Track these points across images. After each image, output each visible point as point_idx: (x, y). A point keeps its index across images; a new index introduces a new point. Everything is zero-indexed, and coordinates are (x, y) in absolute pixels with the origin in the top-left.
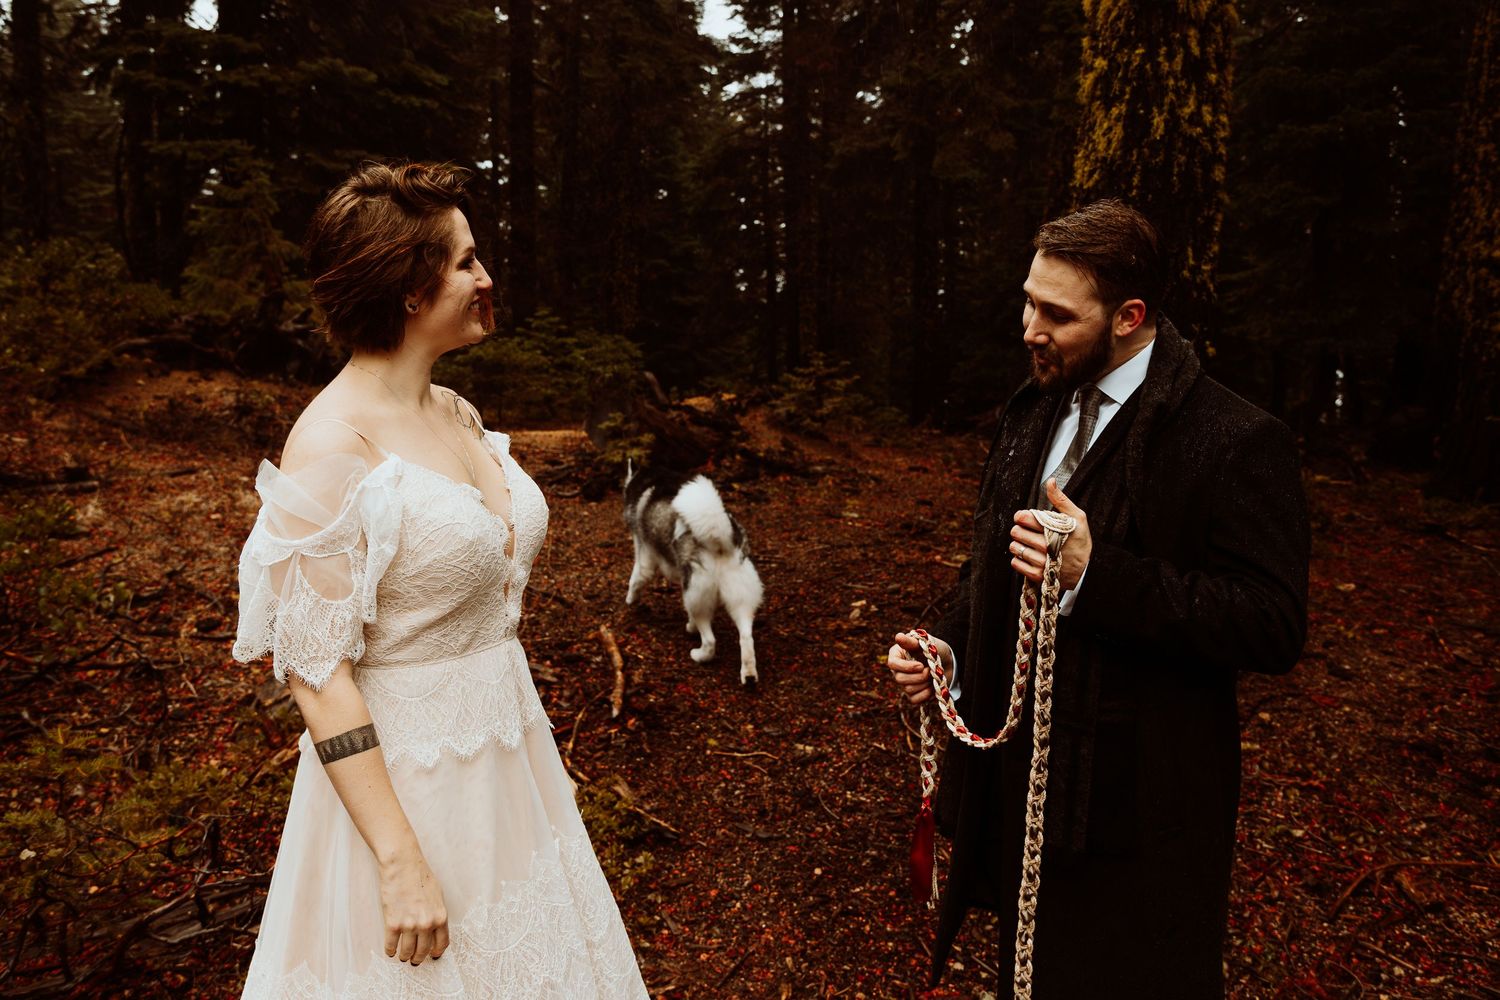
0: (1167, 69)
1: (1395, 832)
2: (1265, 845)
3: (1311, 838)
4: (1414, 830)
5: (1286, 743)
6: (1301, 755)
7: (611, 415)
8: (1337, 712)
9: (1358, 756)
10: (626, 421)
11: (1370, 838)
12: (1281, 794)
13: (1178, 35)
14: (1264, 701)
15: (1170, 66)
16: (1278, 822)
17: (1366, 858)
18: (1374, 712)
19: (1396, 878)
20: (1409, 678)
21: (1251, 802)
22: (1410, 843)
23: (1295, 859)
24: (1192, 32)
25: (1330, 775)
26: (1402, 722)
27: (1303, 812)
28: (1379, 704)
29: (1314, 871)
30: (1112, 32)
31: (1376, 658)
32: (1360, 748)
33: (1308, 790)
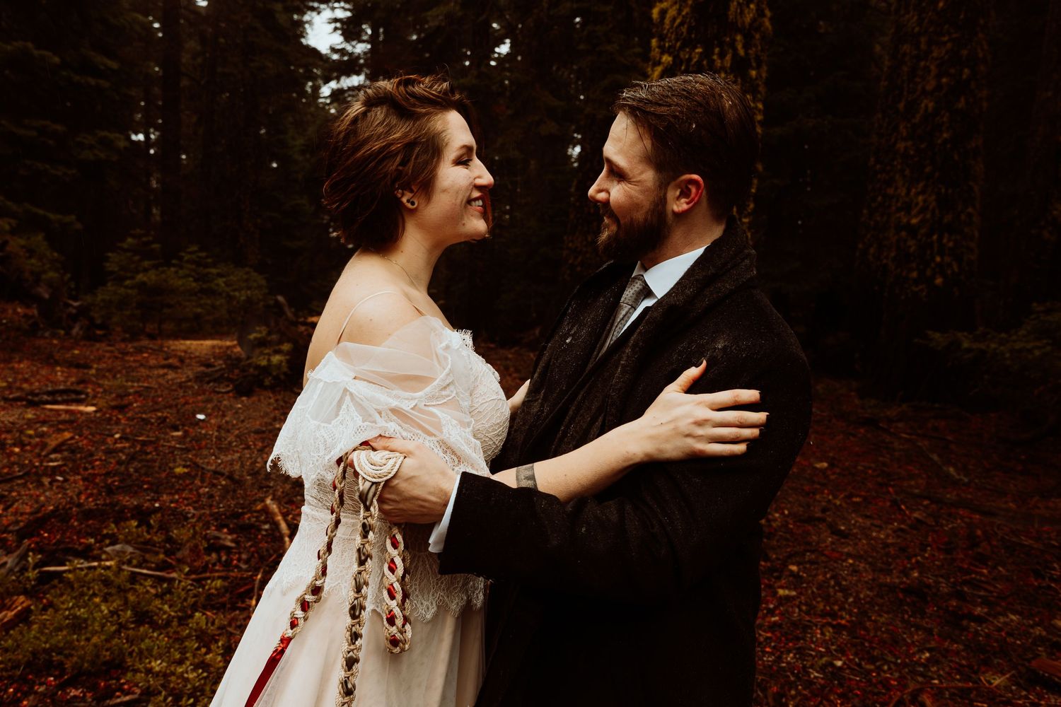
0: (719, 65)
1: (907, 660)
2: (817, 675)
3: (849, 668)
4: (921, 658)
5: (815, 590)
6: (827, 599)
7: (258, 328)
8: (844, 564)
9: (868, 599)
10: (269, 333)
11: (892, 666)
12: (819, 631)
13: (728, 39)
14: (790, 556)
15: (722, 63)
16: (822, 655)
17: (892, 682)
18: (870, 563)
19: (920, 699)
20: (888, 536)
21: (798, 639)
22: (922, 669)
23: (841, 685)
24: (739, 37)
25: (851, 616)
26: (891, 570)
27: (839, 646)
28: (871, 557)
29: (857, 695)
30: (677, 34)
31: (860, 520)
32: (868, 593)
33: (838, 629)
